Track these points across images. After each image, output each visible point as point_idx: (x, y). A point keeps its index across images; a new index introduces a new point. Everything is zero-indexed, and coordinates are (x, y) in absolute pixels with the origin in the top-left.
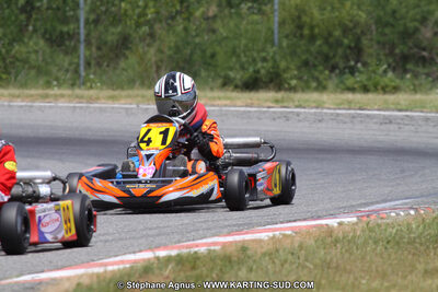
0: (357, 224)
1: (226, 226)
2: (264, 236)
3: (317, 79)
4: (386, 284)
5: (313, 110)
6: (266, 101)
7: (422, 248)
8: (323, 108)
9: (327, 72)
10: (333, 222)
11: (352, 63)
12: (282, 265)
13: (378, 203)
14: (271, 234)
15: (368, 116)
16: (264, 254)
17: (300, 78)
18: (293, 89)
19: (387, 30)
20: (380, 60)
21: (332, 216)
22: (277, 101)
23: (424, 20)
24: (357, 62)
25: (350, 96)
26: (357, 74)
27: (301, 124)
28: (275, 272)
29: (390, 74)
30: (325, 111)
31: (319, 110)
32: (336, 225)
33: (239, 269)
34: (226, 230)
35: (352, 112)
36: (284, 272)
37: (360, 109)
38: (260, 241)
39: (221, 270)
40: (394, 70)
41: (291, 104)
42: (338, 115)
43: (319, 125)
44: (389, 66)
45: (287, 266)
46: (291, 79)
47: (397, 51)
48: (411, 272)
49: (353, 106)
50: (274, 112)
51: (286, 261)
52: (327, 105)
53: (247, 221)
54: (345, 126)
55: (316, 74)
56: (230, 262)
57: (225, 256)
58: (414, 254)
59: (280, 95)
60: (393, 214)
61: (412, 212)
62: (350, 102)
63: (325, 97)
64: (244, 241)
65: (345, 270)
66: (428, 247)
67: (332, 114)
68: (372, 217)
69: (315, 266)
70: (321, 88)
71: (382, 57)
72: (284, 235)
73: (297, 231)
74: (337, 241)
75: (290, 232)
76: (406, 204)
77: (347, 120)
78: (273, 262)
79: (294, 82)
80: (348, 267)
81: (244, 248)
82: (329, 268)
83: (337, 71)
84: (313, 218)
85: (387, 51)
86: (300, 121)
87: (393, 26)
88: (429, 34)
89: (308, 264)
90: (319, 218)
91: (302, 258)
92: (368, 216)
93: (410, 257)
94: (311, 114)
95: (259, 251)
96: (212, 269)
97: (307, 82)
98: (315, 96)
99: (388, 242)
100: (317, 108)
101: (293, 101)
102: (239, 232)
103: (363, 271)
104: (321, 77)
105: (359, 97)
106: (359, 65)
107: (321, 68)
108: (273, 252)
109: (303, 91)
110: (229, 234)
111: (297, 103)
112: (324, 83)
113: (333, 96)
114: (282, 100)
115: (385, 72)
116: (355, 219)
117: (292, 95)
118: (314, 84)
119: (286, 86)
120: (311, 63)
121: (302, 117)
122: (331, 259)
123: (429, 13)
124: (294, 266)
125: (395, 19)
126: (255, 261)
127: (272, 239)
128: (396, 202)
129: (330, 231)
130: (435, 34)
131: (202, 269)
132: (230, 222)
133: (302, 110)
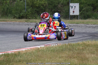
1: (15, 48)
2: (24, 50)
3: (35, 17)
4: (51, 60)
5: (34, 23)
6: (24, 21)
7: (59, 52)
9: (37, 15)
10: (39, 47)
12: (28, 56)
14: (25, 49)
16: (24, 54)
17: (31, 16)
18: (30, 19)
22: (26, 21)
23: (59, 3)
32: (40, 47)
33: (18, 57)
34: (15, 49)
36: (28, 57)
38: (22, 51)
39: (14, 57)
44: (51, 13)
45: (29, 56)
46: (29, 16)
47: (53, 10)
48: (57, 57)
50: (25, 24)
51: (29, 55)
55: (35, 15)
56: (16, 55)
57: (15, 54)
58: (57, 53)
60: (52, 45)
61: (57, 45)
64: (19, 51)
66: (60, 52)
68: (48, 46)
69: (35, 56)
70: (36, 18)
73: (31, 49)
74: (40, 51)
75: (29, 49)
76: (55, 43)
78: (26, 55)
80: (43, 56)
81: (19, 52)
82: (38, 56)
83: (39, 15)
84: (34, 46)
85: (50, 10)
87: (52, 5)
88: (60, 6)
89: (33, 56)
90: (36, 46)
91: (32, 54)
92: (47, 45)
93: (56, 54)
94: (34, 24)
96: (12, 57)
97: (33, 17)
98: (35, 20)
99: (51, 51)
101: (30, 21)
102: (18, 49)
103: (46, 57)
104: (36, 16)
108: (26, 53)
109: (32, 19)
110: (16, 50)
111: (30, 22)
112: (37, 17)
113: (38, 20)
116: (44, 46)
118: (34, 18)
119: (28, 18)
121: (32, 25)
122: (39, 55)
123: (60, 2)
124: (30, 56)
125: (52, 3)
126: (22, 55)
127: (25, 50)
128: (53, 43)
129: (38, 48)
130: (61, 6)
131: (10, 57)
132: (16, 47)
133: (32, 23)
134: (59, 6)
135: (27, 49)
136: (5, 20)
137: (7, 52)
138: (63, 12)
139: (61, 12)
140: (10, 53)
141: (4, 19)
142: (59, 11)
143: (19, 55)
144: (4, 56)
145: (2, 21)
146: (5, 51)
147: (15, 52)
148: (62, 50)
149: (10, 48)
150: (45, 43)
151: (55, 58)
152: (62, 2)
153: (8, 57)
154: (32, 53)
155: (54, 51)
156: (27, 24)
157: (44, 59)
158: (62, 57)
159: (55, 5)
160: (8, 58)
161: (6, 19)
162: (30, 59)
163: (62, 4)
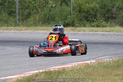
0: (95, 62)
1: (59, 64)
2: (70, 66)
3: (84, 24)
4: (104, 78)
5: (83, 32)
6: (69, 30)
7: (114, 69)
8: (85, 32)
9: (86, 22)
10: (89, 62)
11: (93, 19)
12: (75, 73)
13: (101, 57)
14: (71, 65)
15: (98, 34)
16: (69, 71)
17: (79, 24)
18: (77, 27)
19: (103, 10)
20: (101, 18)
21: (88, 60)
22: (72, 30)
23: (113, 7)
24: (94, 19)
25: (93, 28)
26: (94, 22)
27: (79, 36)
28: (73, 75)
29: (104, 22)
30: (86, 32)
31: (84, 32)
32: (89, 63)
33: (63, 75)
34: (59, 65)
35: (93, 33)
36: (75, 75)
37: (96, 32)
38: (68, 67)
39: (58, 75)
40: (105, 21)
41: (76, 31)
42: (89, 33)
43: (84, 36)
44: (104, 20)
45: (76, 74)
46: (76, 24)
47: (106, 16)
48: (111, 75)
49: (94, 31)
50: (71, 33)
51: (76, 72)
52: (86, 31)
53: (65, 62)
54: (91, 36)
55: (83, 22)
56: (60, 73)
57: (59, 71)
58: (112, 70)
59: (73, 28)
60: (106, 60)
61: (111, 59)
62: (93, 30)
63: (86, 29)
64: (64, 67)
65: (92, 75)
66: (116, 68)
67: (88, 33)
68: (100, 61)
69: (84, 74)
70: (85, 26)
71: (102, 17)
72: (75, 66)
73: (79, 65)
74: (90, 67)
75: (77, 65)
76: (109, 57)
77: (92, 35)
78: (72, 73)
79: (77, 25)
80: (93, 74)
81: (64, 69)
82: (88, 74)
83: (89, 21)
84: (83, 61)
85: (103, 16)
86: (79, 35)
87: (104, 8)
88: (115, 11)
89: (82, 73)
90: (85, 61)
91: (80, 72)
92: (98, 60)
93: (111, 71)
94: (82, 33)
95: (68, 70)
96: (55, 75)
97: (81, 25)
98: (83, 28)
99: (104, 67)
100: (84, 31)
101: (77, 30)
102: (62, 65)
103: (98, 75)
104: (85, 23)
105: (95, 29)
106: (95, 20)
107: (84, 21)
108: (72, 70)
109: (80, 27)
110: (59, 66)
111: (78, 30)
113: (88, 28)
114: (74, 29)
115: (103, 21)
116: (95, 61)
117: (76, 28)
118: (83, 25)
119: (75, 26)
120: (82, 19)
121: (79, 34)
122: (88, 72)
123: (115, 5)
124: (78, 74)
125: (105, 6)
126: (67, 72)
127: (72, 67)
128: (106, 57)
129: (88, 64)
130: (117, 10)
131: (52, 75)
132: (60, 62)
133: (79, 32)
134: (113, 10)
135: (73, 65)
136: (46, 29)
137: (49, 69)
138: (119, 17)
139: (116, 17)
140: (52, 70)
141: (44, 28)
142: (114, 16)
143: (63, 73)
144: (45, 74)
145: (42, 30)
146: (46, 68)
147: (58, 68)
148: (118, 66)
149: (53, 63)
150: (96, 58)
151: (109, 77)
152: (117, 5)
153: (50, 74)
154: (80, 70)
155: (107, 67)
156: (74, 33)
157: (95, 77)
158: (118, 75)
159: (108, 9)
160: (50, 76)
161: (47, 27)
162: (78, 77)
163: (118, 8)
